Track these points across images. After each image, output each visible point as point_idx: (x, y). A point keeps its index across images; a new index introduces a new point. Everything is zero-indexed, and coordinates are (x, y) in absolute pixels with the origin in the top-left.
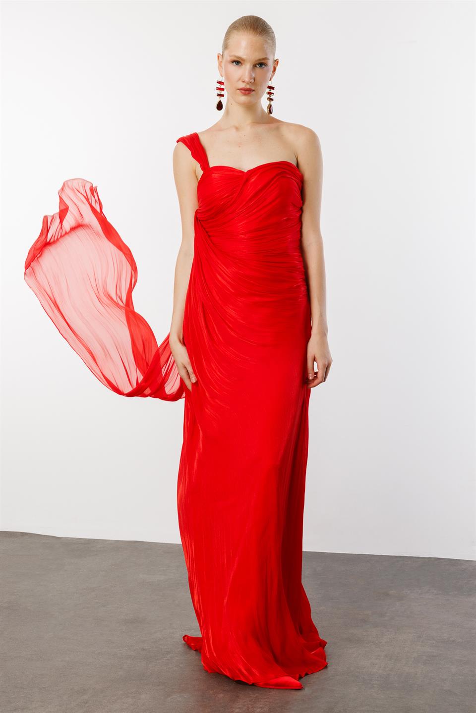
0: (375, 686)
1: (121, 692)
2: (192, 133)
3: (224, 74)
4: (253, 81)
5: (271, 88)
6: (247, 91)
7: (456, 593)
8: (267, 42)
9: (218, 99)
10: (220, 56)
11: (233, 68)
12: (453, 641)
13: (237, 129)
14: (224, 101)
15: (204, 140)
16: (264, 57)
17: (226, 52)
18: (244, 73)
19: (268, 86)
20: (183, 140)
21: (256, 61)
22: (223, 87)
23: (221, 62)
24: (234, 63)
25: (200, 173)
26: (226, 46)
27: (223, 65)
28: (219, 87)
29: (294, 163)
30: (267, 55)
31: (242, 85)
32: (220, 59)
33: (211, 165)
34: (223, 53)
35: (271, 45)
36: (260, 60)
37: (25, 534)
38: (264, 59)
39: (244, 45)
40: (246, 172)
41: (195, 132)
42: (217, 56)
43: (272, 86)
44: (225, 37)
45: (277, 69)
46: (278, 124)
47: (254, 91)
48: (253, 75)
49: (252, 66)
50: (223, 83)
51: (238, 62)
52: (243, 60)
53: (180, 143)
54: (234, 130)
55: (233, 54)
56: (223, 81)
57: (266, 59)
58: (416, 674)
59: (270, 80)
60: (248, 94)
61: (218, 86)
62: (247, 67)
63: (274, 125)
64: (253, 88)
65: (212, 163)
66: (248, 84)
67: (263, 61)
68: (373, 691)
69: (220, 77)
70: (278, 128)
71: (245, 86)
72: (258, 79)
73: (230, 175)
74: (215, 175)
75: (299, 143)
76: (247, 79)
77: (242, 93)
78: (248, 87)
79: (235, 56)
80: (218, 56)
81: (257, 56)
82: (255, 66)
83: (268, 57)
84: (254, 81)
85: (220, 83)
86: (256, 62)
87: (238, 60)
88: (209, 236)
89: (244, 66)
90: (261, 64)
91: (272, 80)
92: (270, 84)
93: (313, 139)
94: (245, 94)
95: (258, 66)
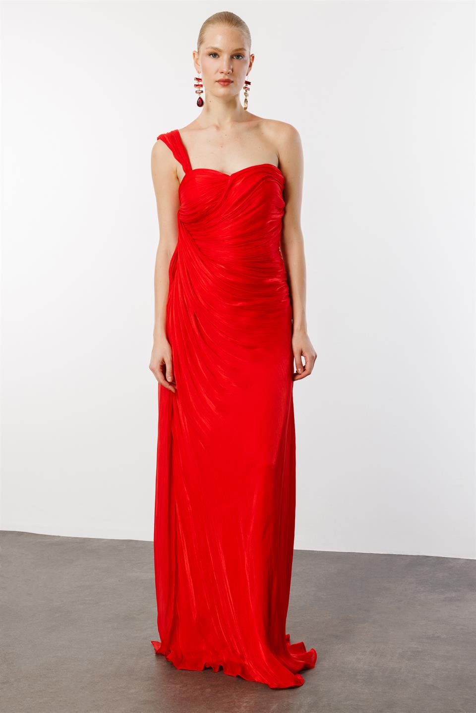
0: (360, 681)
1: (111, 687)
2: (173, 130)
3: (201, 70)
4: (231, 72)
5: (248, 83)
6: (226, 82)
7: (443, 590)
8: (243, 34)
9: (197, 96)
10: (196, 53)
11: (211, 60)
12: (438, 637)
13: (218, 128)
14: (203, 96)
15: (186, 139)
16: (241, 47)
17: (203, 47)
18: (222, 63)
19: (246, 81)
20: (162, 138)
21: (233, 51)
22: (200, 83)
23: (197, 59)
24: (211, 56)
25: (182, 174)
26: (201, 41)
27: (199, 62)
28: (197, 84)
29: (275, 165)
30: (243, 45)
31: (221, 77)
32: (196, 56)
33: (194, 168)
34: (198, 49)
35: (247, 37)
36: (237, 50)
37: (23, 533)
38: (240, 49)
39: (220, 38)
40: (230, 175)
41: (176, 129)
42: (192, 54)
43: (248, 81)
44: (200, 32)
45: (253, 64)
46: (257, 121)
47: (232, 82)
48: (231, 67)
49: (229, 57)
50: (201, 79)
51: (215, 55)
52: (220, 51)
53: (159, 140)
54: (214, 130)
55: (209, 46)
56: (200, 78)
57: (242, 49)
58: (401, 669)
59: (247, 75)
60: (228, 85)
61: (196, 82)
62: (225, 57)
63: (253, 123)
64: (232, 79)
65: (195, 166)
66: (226, 74)
67: (240, 52)
68: (358, 685)
69: (197, 73)
70: (257, 127)
71: (224, 77)
72: (235, 70)
73: (214, 178)
74: (198, 179)
75: (280, 139)
76: (225, 70)
77: (221, 84)
78: (227, 77)
79: (212, 48)
80: (194, 54)
81: (235, 46)
82: (232, 57)
83: (245, 48)
84: (233, 71)
85: (198, 79)
86: (233, 53)
87: (215, 51)
88: (194, 239)
89: (221, 58)
90: (237, 54)
91: (248, 75)
92: (247, 79)
93: (293, 135)
94: (224, 86)
95: (235, 57)
